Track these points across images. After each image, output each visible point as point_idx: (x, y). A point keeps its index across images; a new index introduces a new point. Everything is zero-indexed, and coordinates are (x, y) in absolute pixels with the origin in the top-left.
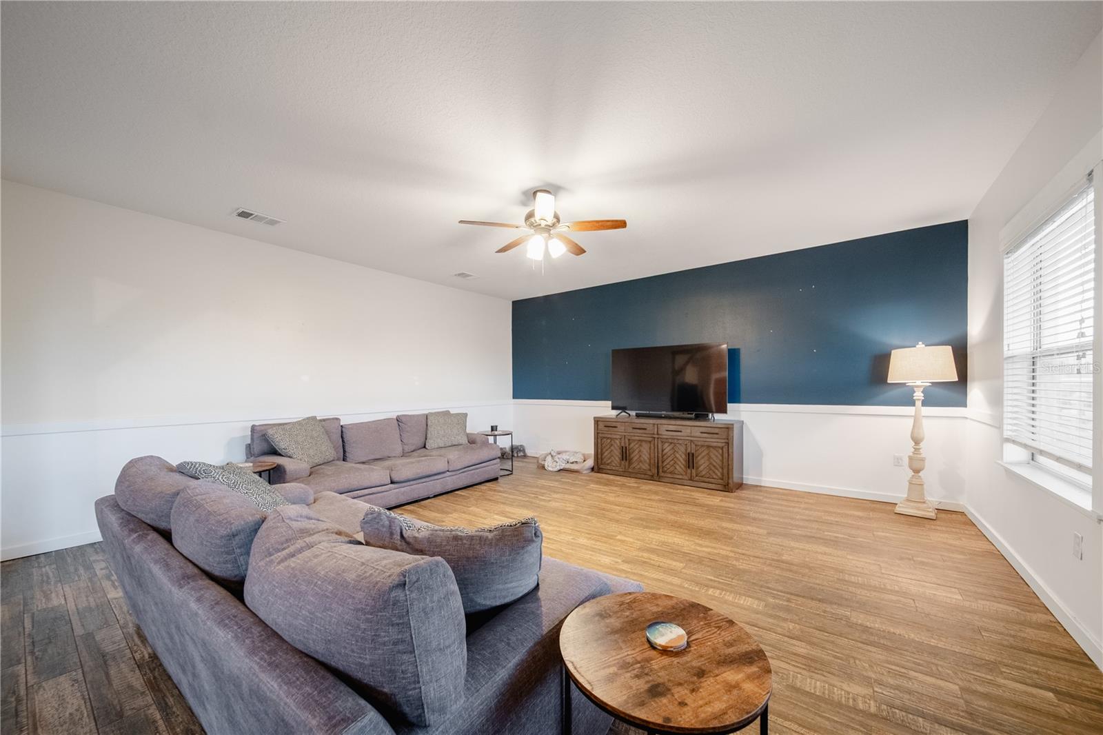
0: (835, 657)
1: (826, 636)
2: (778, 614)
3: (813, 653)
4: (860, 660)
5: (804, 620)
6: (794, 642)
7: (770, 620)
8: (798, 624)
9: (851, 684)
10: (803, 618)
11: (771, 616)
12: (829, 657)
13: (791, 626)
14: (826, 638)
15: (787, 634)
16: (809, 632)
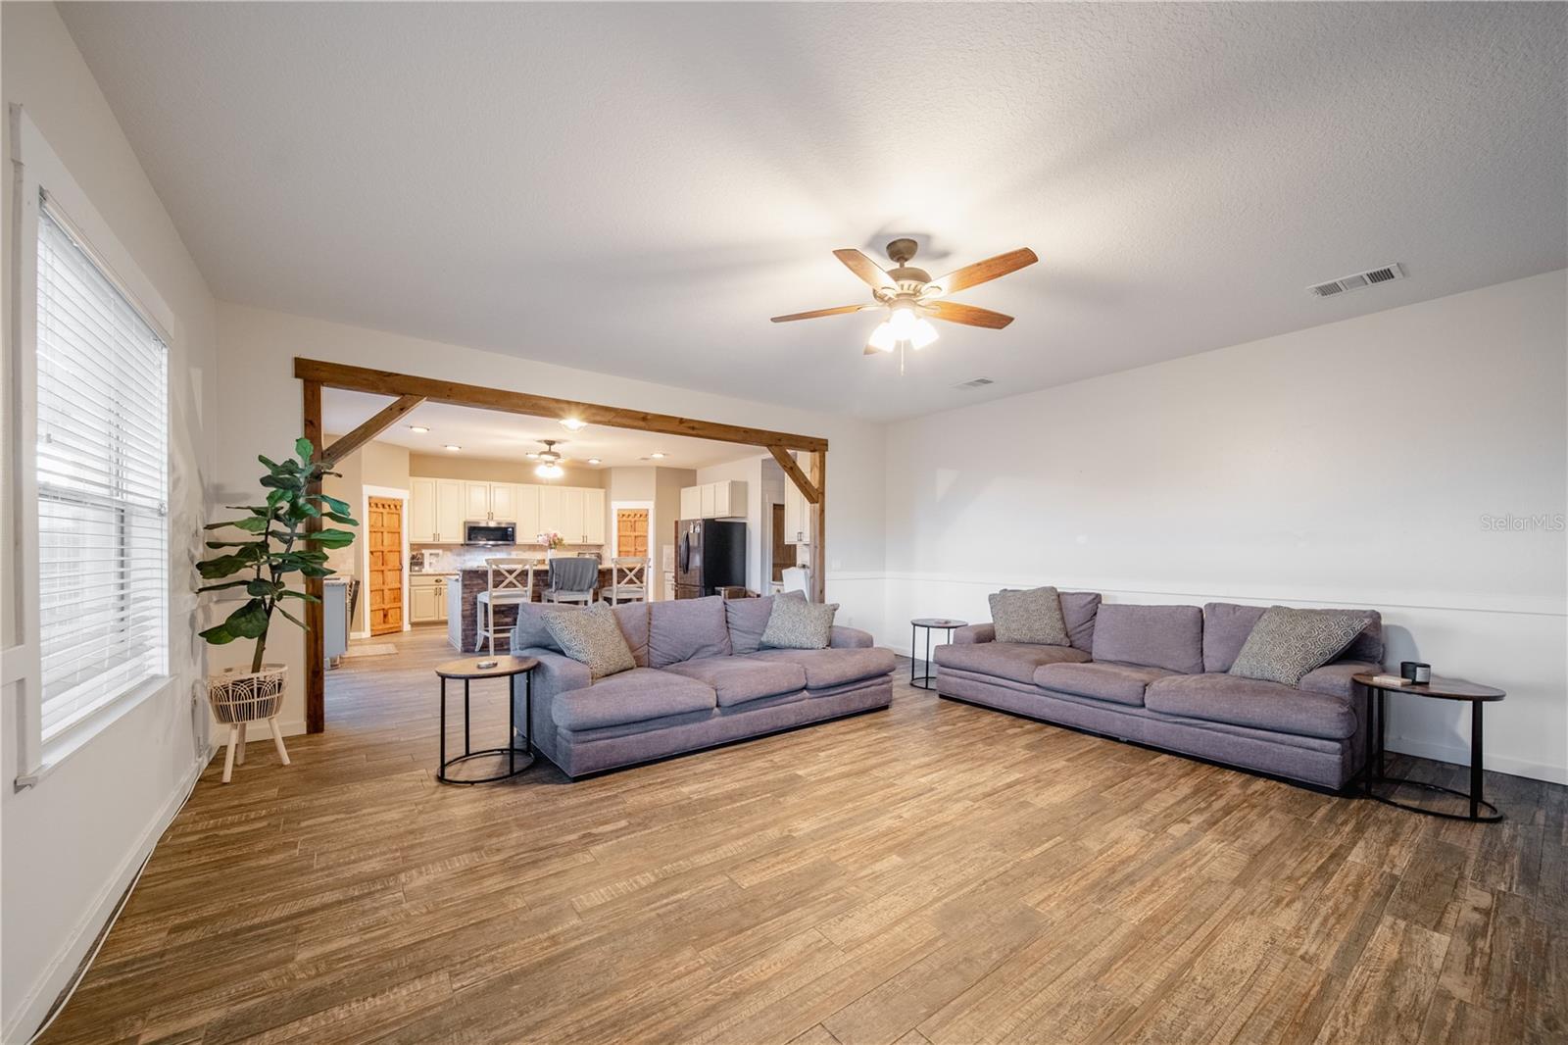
0: (451, 900)
1: (471, 919)
2: (548, 907)
3: (476, 888)
4: (423, 914)
5: (512, 922)
6: (503, 886)
7: (548, 892)
8: (513, 911)
9: (427, 883)
10: (515, 924)
11: (552, 897)
12: (458, 894)
13: (520, 904)
14: (471, 916)
15: (516, 890)
16: (496, 908)
